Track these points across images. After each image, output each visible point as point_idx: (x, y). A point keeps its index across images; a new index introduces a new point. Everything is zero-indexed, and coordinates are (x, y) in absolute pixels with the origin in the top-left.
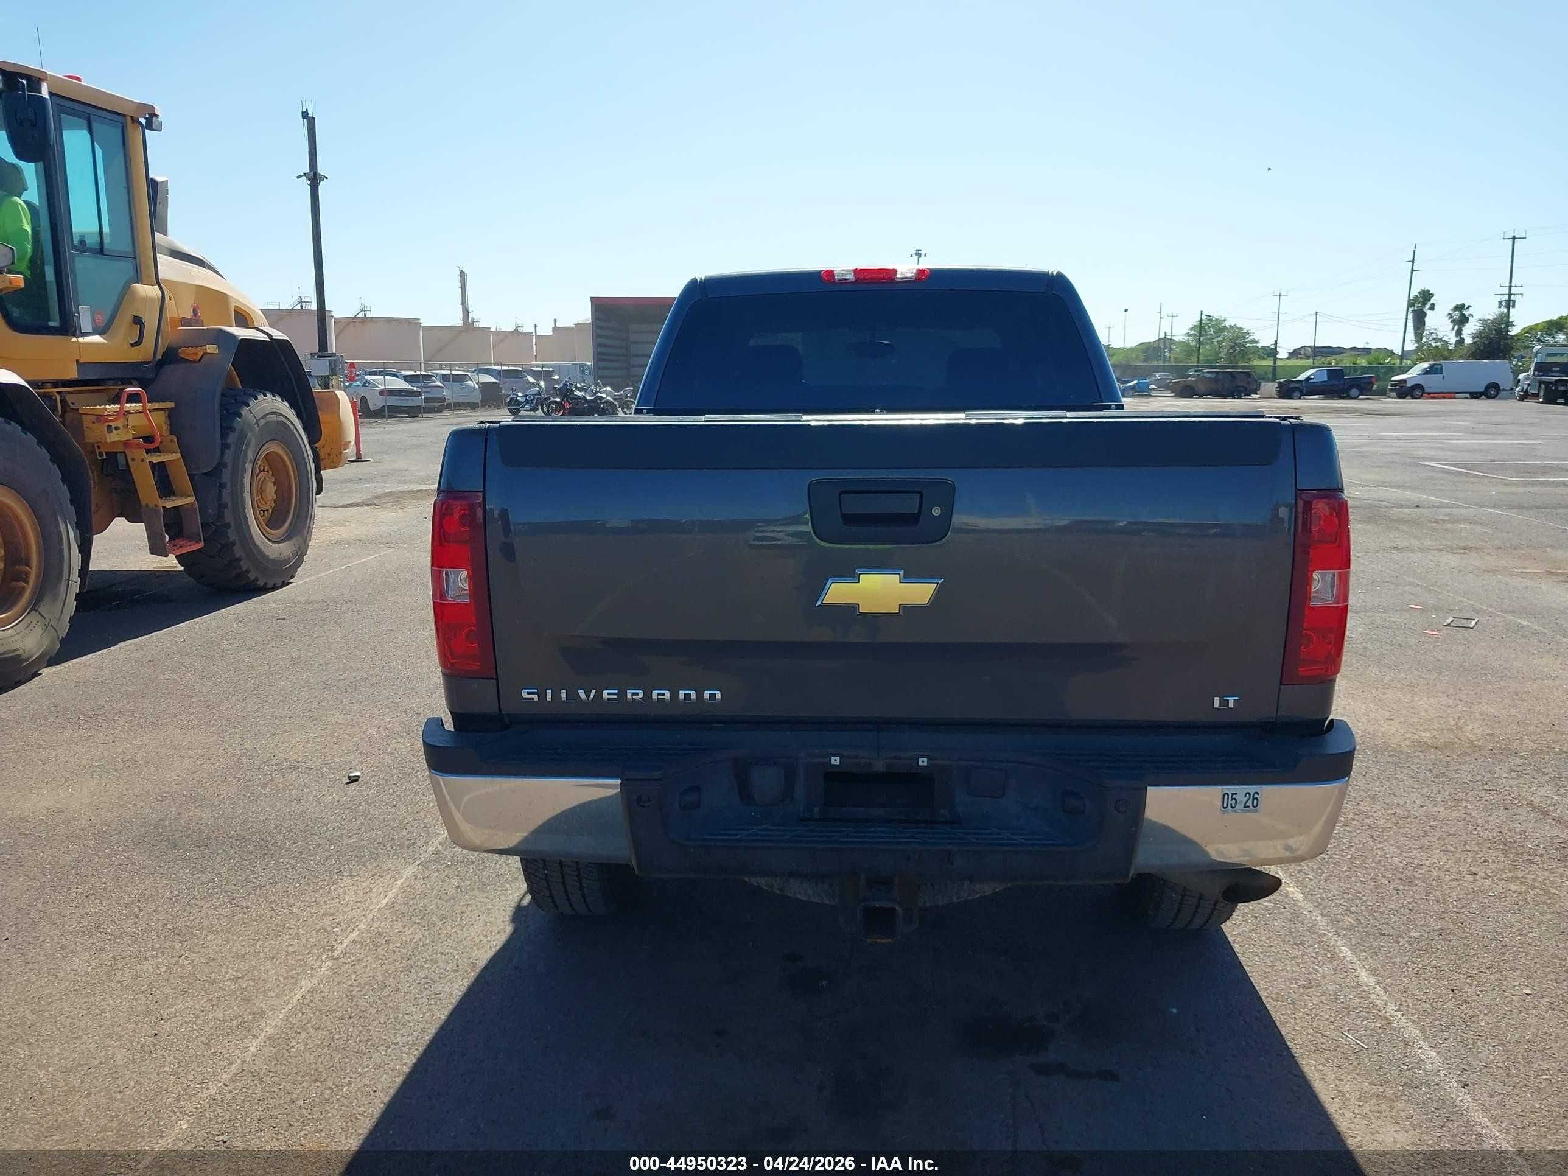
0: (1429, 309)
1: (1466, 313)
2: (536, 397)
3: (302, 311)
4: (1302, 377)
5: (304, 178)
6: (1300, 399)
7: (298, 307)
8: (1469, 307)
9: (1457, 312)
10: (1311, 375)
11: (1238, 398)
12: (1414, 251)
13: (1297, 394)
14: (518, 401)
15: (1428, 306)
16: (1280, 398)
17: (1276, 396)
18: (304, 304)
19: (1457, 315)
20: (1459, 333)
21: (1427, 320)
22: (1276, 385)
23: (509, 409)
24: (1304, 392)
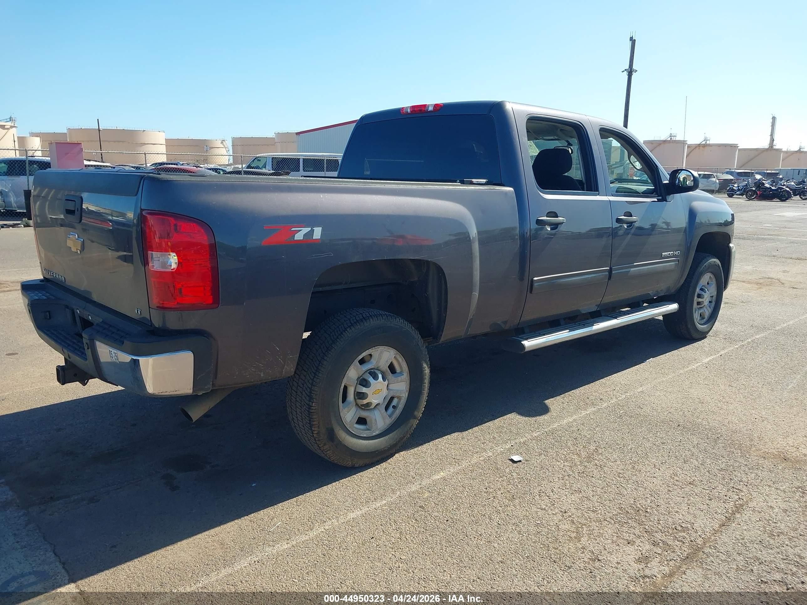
2: (744, 187)
3: (671, 141)
5: (626, 72)
7: (669, 139)
14: (734, 189)
18: (672, 137)
23: (727, 194)
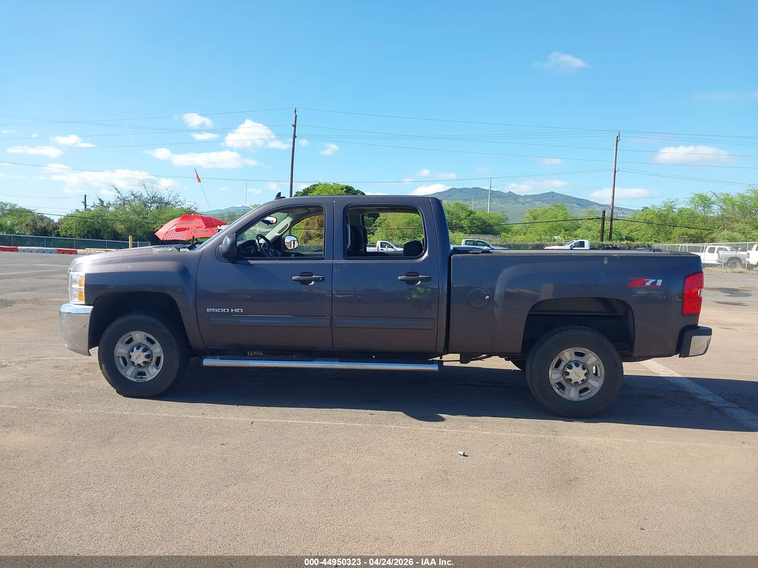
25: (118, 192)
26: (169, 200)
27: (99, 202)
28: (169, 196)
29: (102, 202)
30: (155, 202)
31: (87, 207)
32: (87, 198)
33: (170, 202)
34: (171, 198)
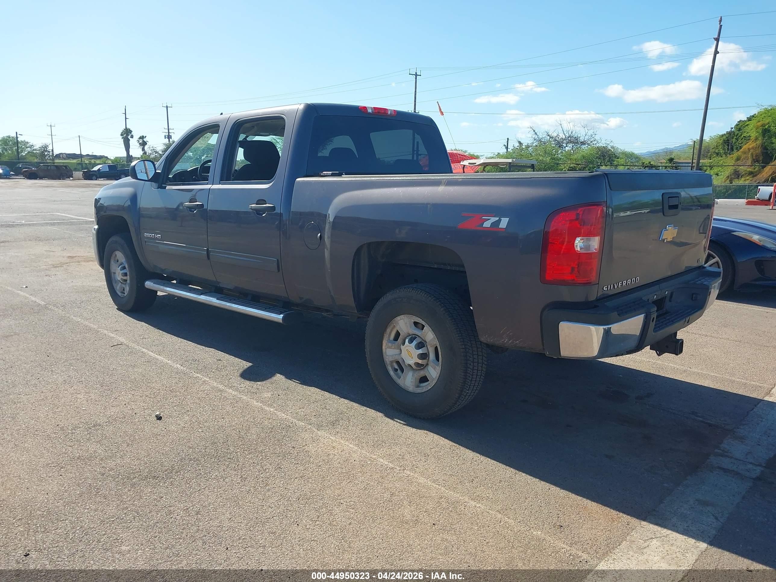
0: (130, 137)
1: (145, 140)
4: (96, 168)
6: (96, 180)
8: (146, 137)
9: (141, 140)
10: (101, 167)
11: (63, 180)
12: (125, 109)
13: (94, 177)
15: (130, 136)
16: (85, 179)
17: (83, 179)
19: (141, 141)
20: (143, 149)
21: (130, 142)
22: (82, 173)
24: (98, 176)
25: (536, 133)
26: (585, 140)
27: (518, 145)
28: (586, 135)
29: (520, 143)
30: (571, 142)
31: (509, 150)
32: (509, 141)
33: (586, 142)
34: (588, 137)
